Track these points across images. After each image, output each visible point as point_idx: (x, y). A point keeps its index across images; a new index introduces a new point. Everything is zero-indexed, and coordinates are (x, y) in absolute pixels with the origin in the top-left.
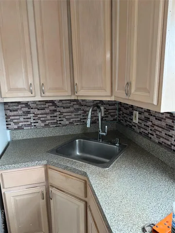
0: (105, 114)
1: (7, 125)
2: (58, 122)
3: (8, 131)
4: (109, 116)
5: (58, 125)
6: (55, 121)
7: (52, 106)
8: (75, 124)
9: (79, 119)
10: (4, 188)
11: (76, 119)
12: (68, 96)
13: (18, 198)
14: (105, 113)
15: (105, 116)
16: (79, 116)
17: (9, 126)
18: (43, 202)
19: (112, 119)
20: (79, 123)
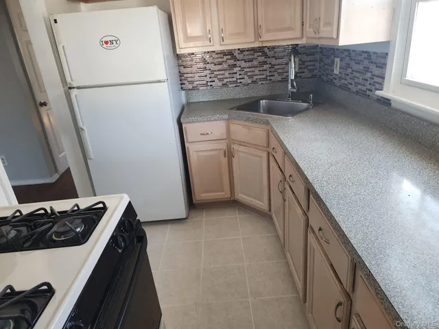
0: (300, 69)
1: (181, 84)
2: (239, 81)
3: (183, 92)
4: (306, 70)
5: (238, 84)
6: (235, 79)
7: (231, 59)
8: (260, 83)
9: (264, 76)
10: (188, 142)
11: (261, 77)
12: (250, 42)
13: (201, 154)
14: (300, 66)
15: (301, 71)
16: (264, 73)
17: (183, 86)
18: (225, 161)
19: (310, 75)
20: (264, 82)
